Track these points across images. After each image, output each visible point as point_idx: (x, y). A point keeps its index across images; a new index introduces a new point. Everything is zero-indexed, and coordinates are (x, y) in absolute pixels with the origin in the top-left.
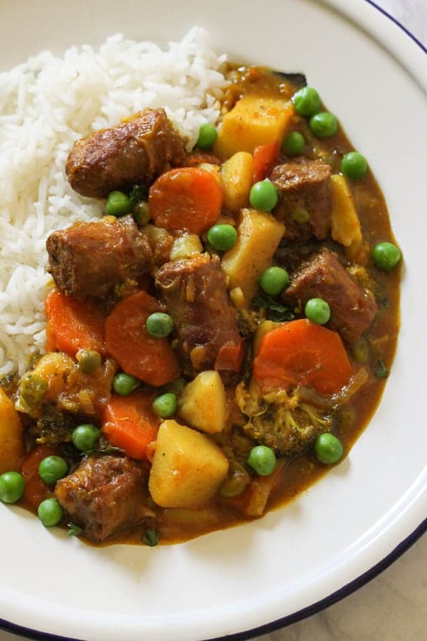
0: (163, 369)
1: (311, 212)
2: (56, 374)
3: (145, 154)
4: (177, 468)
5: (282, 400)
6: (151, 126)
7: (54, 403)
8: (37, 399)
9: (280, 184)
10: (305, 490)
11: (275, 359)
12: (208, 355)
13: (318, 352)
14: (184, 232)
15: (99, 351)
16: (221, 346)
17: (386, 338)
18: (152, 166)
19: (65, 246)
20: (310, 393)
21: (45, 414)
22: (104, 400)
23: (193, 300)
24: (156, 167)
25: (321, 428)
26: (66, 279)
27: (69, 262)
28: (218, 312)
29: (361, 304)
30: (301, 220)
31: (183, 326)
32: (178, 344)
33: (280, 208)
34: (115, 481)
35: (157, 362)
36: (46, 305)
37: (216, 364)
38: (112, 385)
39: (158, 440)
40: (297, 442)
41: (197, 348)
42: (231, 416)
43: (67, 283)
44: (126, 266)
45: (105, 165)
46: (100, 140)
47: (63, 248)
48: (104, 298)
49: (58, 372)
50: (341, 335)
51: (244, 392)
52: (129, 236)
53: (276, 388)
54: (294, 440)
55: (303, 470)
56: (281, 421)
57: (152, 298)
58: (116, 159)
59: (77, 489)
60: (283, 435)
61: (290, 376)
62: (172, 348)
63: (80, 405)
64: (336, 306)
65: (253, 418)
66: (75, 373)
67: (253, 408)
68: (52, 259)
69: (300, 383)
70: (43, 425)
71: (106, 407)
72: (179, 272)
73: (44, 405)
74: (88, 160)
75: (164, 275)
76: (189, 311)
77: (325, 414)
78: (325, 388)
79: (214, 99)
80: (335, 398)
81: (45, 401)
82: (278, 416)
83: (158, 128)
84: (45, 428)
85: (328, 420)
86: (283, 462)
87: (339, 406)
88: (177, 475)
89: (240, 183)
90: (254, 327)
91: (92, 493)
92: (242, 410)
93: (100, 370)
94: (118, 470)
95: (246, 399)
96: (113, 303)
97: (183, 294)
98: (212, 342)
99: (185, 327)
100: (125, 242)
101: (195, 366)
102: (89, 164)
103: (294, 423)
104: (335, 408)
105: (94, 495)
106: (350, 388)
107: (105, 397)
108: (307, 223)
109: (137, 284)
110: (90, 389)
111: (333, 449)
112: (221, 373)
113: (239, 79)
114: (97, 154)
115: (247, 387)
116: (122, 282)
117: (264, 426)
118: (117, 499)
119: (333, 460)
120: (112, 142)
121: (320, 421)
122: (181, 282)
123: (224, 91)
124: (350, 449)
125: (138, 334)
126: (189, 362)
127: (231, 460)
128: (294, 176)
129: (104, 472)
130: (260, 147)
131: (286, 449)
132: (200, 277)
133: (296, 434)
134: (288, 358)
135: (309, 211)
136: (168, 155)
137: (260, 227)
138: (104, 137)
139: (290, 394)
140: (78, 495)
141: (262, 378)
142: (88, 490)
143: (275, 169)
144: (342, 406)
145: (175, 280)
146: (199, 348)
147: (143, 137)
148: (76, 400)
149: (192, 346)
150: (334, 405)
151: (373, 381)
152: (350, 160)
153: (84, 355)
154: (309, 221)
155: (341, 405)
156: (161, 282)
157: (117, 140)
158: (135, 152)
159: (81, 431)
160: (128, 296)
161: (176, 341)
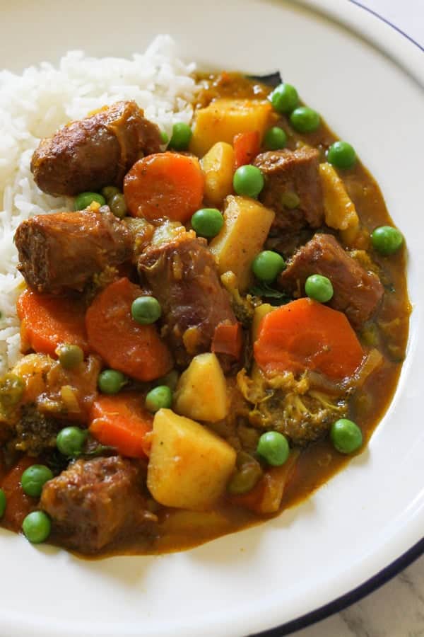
0: (154, 360)
1: (302, 196)
2: (34, 374)
3: (116, 141)
4: (178, 455)
5: (289, 384)
6: (121, 113)
7: (34, 405)
8: (14, 399)
9: (265, 168)
10: (324, 483)
11: (277, 342)
12: (203, 335)
13: (323, 333)
14: (165, 220)
15: (81, 346)
16: (216, 325)
17: (397, 321)
18: (123, 154)
19: (37, 230)
20: (319, 379)
21: (24, 415)
22: (89, 398)
23: (181, 277)
24: (128, 156)
25: (336, 414)
26: (39, 270)
27: (42, 247)
28: (210, 290)
29: (366, 281)
30: (291, 205)
31: (172, 307)
32: (167, 330)
33: (266, 192)
34: (108, 479)
35: (147, 352)
36: (18, 306)
37: (213, 344)
38: (98, 382)
39: (154, 429)
40: (310, 428)
41: (191, 328)
42: (233, 403)
43: (41, 275)
44: (105, 251)
45: (73, 154)
46: (66, 132)
47: (34, 233)
48: (81, 290)
49: (36, 371)
50: (347, 315)
51: (246, 377)
52: (106, 221)
53: (281, 372)
54: (307, 427)
55: (319, 462)
56: (290, 407)
57: (136, 286)
58: (86, 147)
59: (66, 487)
60: (295, 421)
61: (295, 360)
62: (162, 335)
63: (64, 404)
64: (339, 283)
65: (259, 404)
66: (56, 368)
67: (257, 394)
68: (21, 254)
69: (308, 368)
70: (23, 427)
71: (93, 405)
72: (164, 250)
73: (23, 407)
74: (54, 151)
75: (147, 256)
76: (177, 291)
77: (339, 400)
78: (336, 371)
79: (185, 103)
80: (347, 380)
81: (24, 403)
82: (287, 402)
83: (128, 114)
84: (25, 431)
85: (342, 405)
86: (298, 453)
87: (352, 390)
88: (179, 461)
89: (222, 170)
90: (250, 311)
91: (83, 490)
92: (246, 396)
93: (83, 365)
94: (111, 469)
95: (249, 386)
96: (93, 295)
97: (169, 272)
98: (207, 322)
99: (175, 309)
100: (102, 226)
101: (189, 350)
102: (55, 154)
103: (304, 409)
104: (348, 391)
105: (86, 491)
106: (363, 370)
107: (90, 394)
108: (298, 208)
109: (117, 271)
110: (73, 386)
111: (351, 433)
112: (219, 356)
113: (211, 85)
114: (64, 144)
115: (249, 374)
116: (101, 270)
117: (271, 413)
118: (113, 497)
119: (352, 447)
120: (80, 131)
121: (334, 407)
122: (166, 259)
123: (196, 95)
124: (370, 437)
125: (122, 323)
126: (183, 346)
127: (239, 451)
128: (279, 159)
129: (96, 472)
130: (240, 134)
131: (299, 436)
132: (187, 253)
133: (309, 420)
134: (292, 339)
135: (299, 196)
136: (141, 141)
137: (248, 210)
138: (71, 128)
139: (297, 378)
140: (67, 495)
141: (265, 363)
142: (78, 486)
143: (258, 157)
144: (356, 389)
145: (160, 259)
146: (192, 329)
147: (112, 124)
148: (58, 399)
149: (183, 328)
150: (348, 389)
151: (388, 364)
152: (337, 148)
153: (64, 349)
154: (299, 205)
155: (355, 387)
156: (144, 264)
157: (85, 129)
158: (105, 140)
159: (67, 433)
160: (108, 284)
161: (166, 327)
